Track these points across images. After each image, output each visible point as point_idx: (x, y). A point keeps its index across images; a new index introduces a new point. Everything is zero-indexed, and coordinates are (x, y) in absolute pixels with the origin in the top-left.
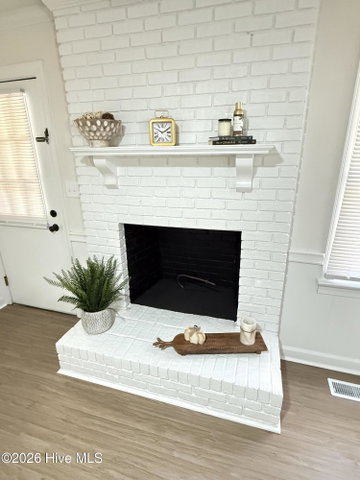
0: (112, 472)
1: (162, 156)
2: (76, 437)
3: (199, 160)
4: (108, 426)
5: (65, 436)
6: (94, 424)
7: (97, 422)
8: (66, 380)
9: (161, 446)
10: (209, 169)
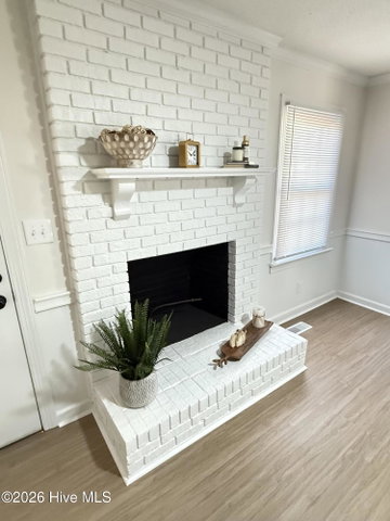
0: (287, 473)
1: (177, 179)
2: (236, 491)
3: (207, 182)
4: (241, 458)
5: (227, 503)
6: (231, 471)
7: (231, 466)
8: (152, 478)
9: (281, 430)
10: (214, 189)
